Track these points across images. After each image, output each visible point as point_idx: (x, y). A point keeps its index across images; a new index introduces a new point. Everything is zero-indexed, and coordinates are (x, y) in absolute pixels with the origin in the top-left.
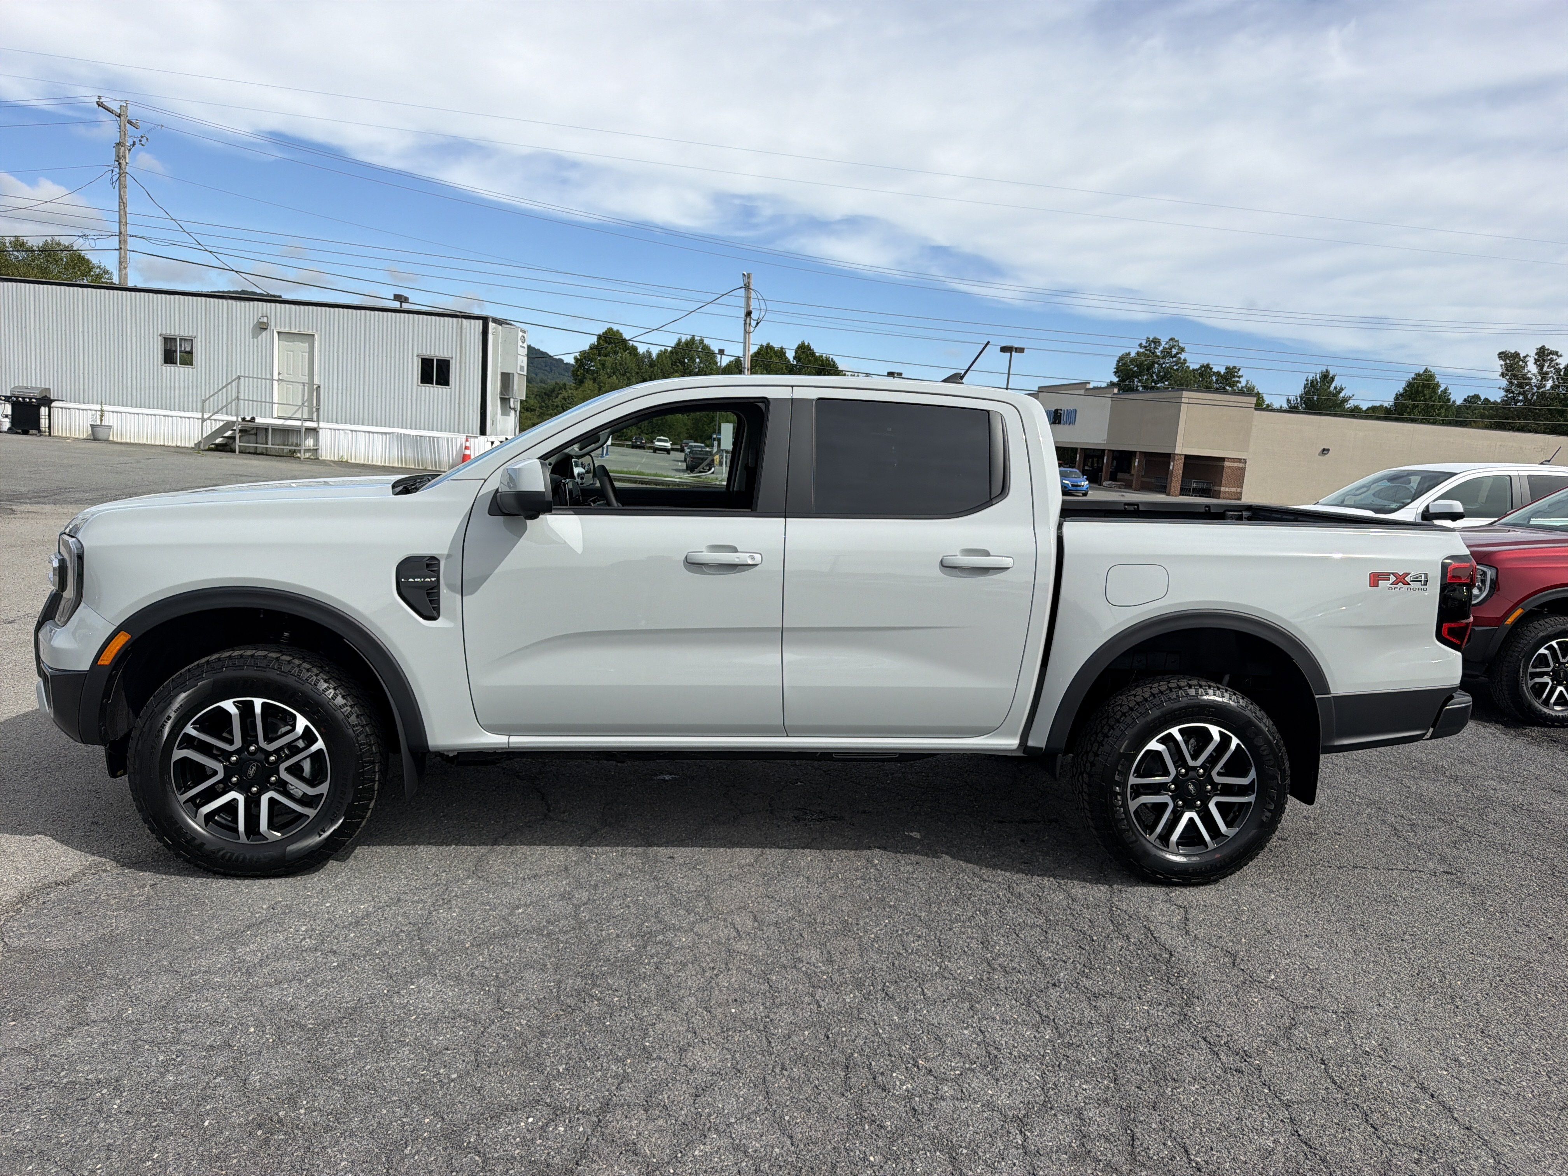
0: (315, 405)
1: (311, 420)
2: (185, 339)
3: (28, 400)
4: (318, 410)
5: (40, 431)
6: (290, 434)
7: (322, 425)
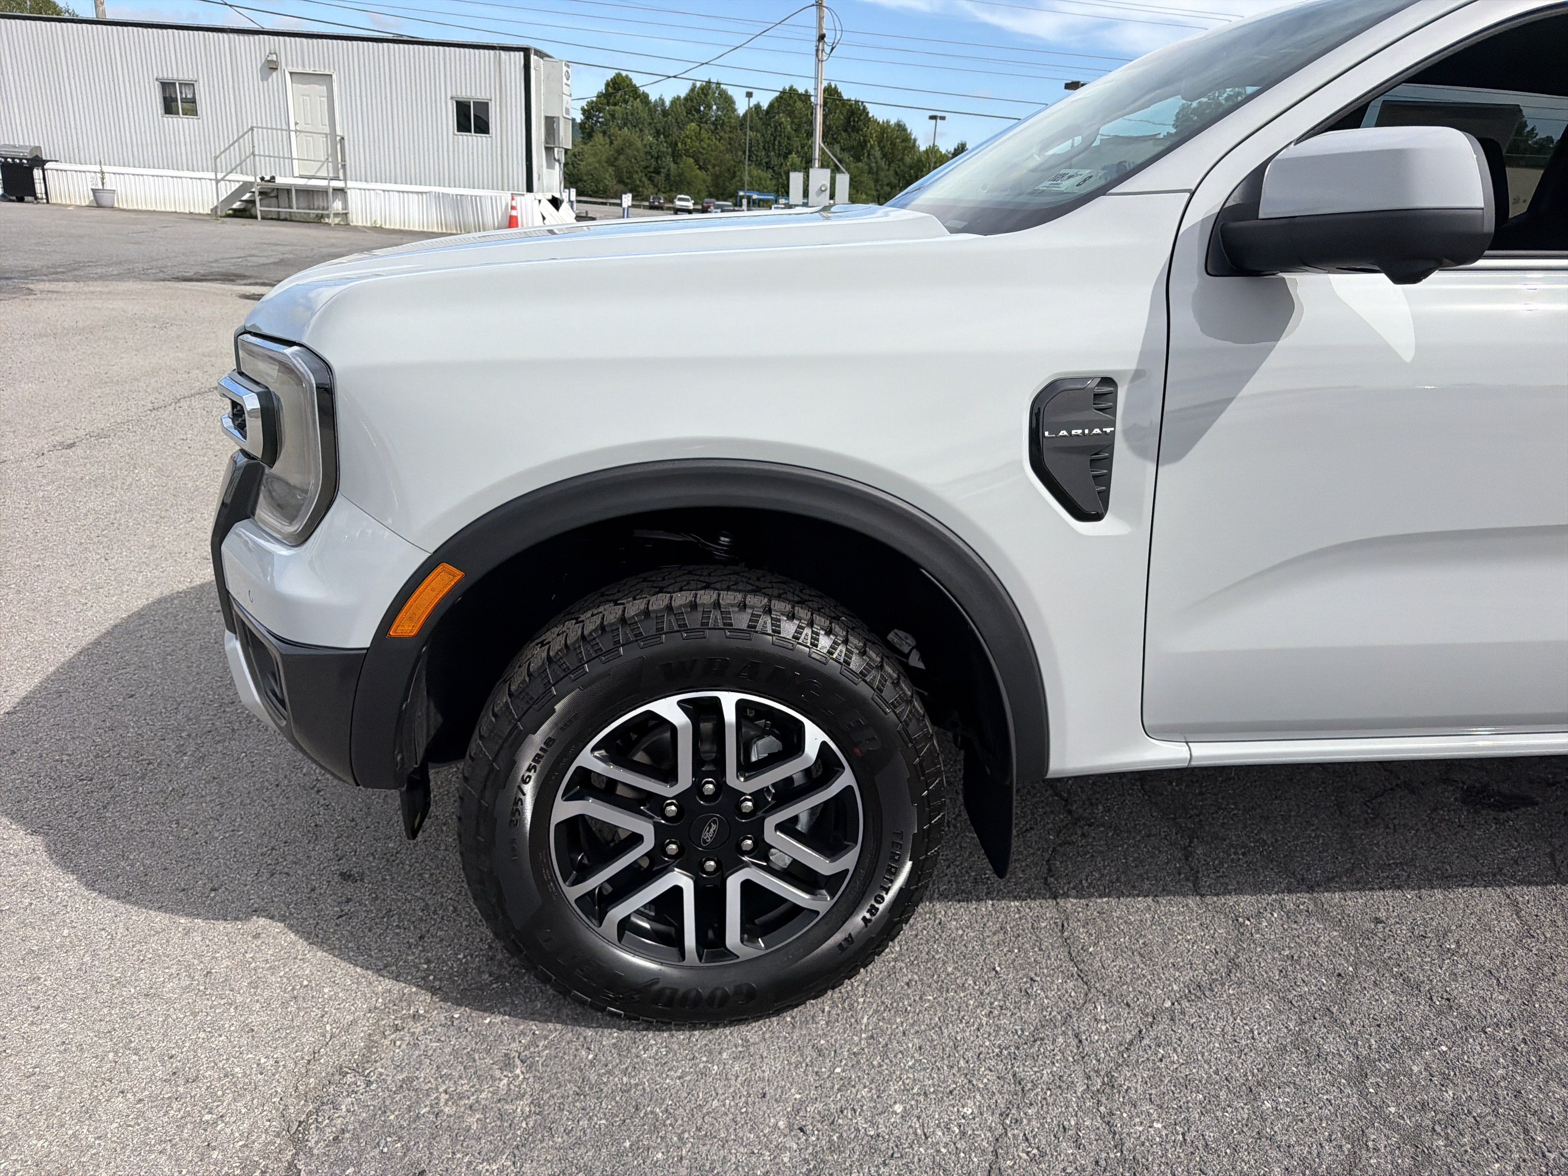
0: (340, 160)
1: (337, 178)
2: (186, 84)
3: (18, 161)
4: (344, 166)
5: (36, 198)
6: (315, 197)
7: (350, 184)
